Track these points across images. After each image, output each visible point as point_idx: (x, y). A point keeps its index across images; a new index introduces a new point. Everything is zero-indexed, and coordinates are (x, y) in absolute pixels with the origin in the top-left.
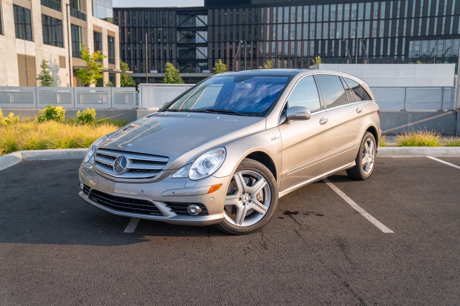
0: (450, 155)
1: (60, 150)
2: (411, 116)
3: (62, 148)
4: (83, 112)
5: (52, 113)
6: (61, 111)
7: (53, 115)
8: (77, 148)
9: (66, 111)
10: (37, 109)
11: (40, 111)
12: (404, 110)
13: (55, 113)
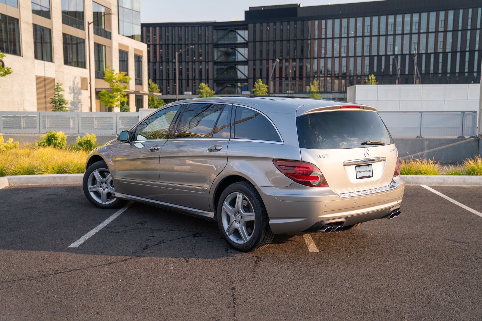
0: (446, 184)
1: (47, 175)
2: (428, 143)
3: (49, 173)
4: (83, 137)
5: (53, 138)
6: (62, 136)
7: (54, 141)
8: (64, 174)
9: (68, 136)
10: (40, 135)
11: (41, 137)
12: (421, 136)
13: (55, 138)
